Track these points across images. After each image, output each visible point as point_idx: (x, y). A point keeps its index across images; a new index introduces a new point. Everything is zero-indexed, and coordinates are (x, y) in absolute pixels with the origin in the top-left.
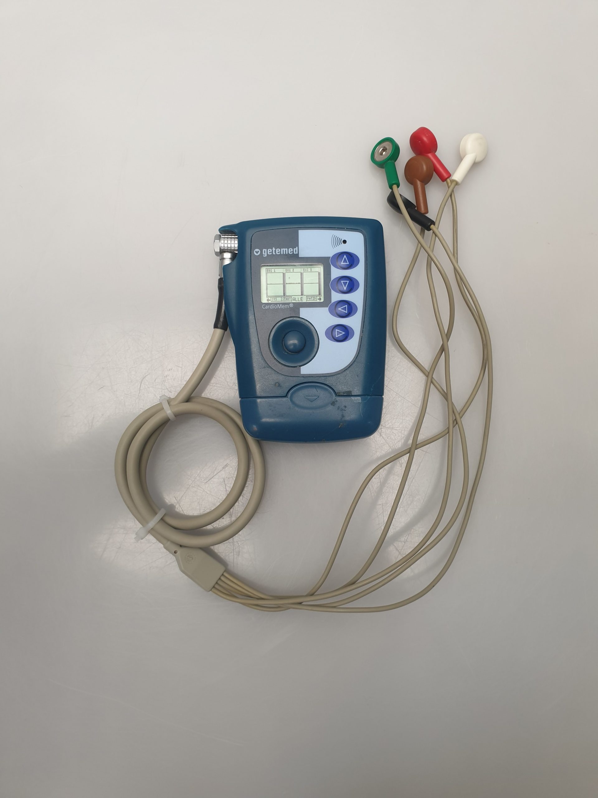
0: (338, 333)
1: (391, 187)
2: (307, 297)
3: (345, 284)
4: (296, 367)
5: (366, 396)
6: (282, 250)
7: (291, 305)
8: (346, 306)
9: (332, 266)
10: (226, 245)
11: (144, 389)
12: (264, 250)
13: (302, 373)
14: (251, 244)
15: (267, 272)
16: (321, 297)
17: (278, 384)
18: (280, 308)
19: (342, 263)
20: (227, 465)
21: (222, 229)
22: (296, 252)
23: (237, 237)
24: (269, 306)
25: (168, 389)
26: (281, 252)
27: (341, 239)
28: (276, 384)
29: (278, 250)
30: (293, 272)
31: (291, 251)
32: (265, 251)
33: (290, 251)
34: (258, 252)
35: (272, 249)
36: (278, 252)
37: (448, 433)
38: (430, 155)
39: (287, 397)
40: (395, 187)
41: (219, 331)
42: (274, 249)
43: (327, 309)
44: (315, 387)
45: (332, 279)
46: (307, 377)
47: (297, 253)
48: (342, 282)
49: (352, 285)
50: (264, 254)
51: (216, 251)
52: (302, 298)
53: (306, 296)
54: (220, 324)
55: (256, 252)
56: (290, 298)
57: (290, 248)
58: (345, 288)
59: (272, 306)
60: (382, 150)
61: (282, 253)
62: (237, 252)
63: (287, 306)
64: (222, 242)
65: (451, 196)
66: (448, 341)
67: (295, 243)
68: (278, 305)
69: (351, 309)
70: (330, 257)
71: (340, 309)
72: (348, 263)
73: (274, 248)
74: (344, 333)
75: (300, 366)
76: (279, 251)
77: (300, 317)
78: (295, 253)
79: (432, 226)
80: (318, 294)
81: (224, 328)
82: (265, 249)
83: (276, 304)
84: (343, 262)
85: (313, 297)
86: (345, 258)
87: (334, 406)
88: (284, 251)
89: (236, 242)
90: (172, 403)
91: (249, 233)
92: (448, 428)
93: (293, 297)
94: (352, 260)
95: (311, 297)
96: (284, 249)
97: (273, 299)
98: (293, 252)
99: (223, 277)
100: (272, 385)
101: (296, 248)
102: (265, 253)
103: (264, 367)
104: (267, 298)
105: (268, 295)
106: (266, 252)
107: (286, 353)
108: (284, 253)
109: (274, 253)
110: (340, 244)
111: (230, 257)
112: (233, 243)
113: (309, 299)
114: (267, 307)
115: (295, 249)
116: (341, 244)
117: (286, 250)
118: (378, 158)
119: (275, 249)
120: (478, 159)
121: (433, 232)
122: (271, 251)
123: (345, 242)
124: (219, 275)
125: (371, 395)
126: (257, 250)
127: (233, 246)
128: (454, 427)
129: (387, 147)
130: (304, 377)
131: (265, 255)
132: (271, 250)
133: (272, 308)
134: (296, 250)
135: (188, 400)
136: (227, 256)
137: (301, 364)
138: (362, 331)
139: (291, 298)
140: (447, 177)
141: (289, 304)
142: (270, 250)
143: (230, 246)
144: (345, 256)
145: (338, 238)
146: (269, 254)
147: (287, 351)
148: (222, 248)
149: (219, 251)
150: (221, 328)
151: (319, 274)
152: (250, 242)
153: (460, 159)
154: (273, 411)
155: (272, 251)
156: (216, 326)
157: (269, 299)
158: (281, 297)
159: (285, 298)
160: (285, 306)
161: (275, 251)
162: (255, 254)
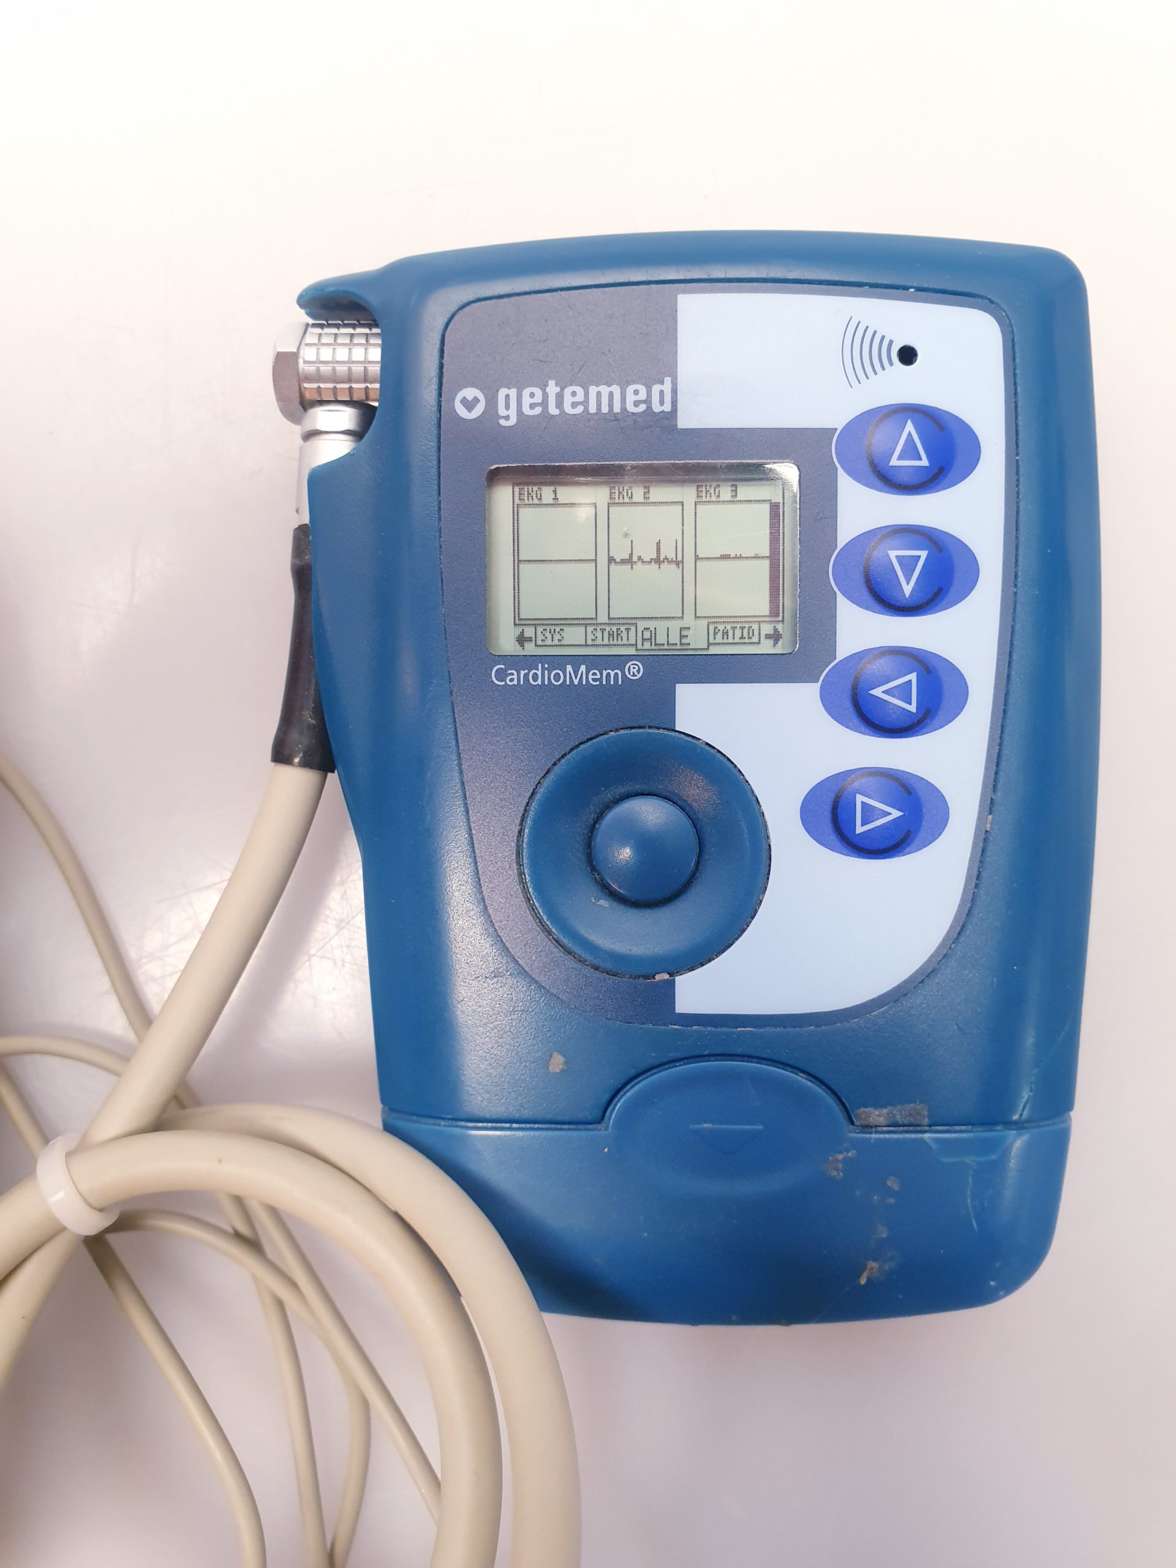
0: (869, 815)
2: (712, 628)
3: (907, 564)
4: (652, 976)
5: (1000, 1128)
6: (593, 390)
7: (635, 671)
8: (913, 675)
9: (841, 473)
10: (327, 371)
12: (503, 392)
13: (679, 1008)
14: (441, 365)
15: (517, 501)
16: (780, 627)
18: (576, 682)
19: (895, 461)
22: (662, 403)
23: (379, 330)
24: (522, 673)
26: (585, 403)
27: (891, 342)
28: (553, 1059)
29: (573, 396)
30: (646, 502)
31: (638, 398)
32: (507, 396)
33: (630, 398)
34: (476, 400)
35: (544, 387)
36: (574, 405)
39: (604, 1124)
41: (295, 777)
42: (552, 389)
43: (810, 692)
44: (744, 1078)
45: (843, 538)
46: (708, 1026)
47: (667, 407)
48: (893, 554)
49: (944, 573)
50: (502, 411)
51: (281, 397)
52: (684, 633)
53: (705, 622)
54: (300, 740)
55: (464, 401)
56: (628, 630)
57: (634, 382)
58: (907, 589)
59: (539, 673)
61: (593, 409)
62: (376, 404)
63: (612, 674)
64: (311, 353)
67: (659, 357)
68: (569, 668)
69: (935, 692)
70: (836, 429)
71: (877, 691)
72: (924, 462)
73: (552, 383)
74: (897, 813)
75: (676, 971)
76: (580, 397)
77: (676, 729)
78: (656, 408)
80: (766, 611)
81: (320, 763)
82: (509, 388)
83: (557, 662)
84: (901, 457)
85: (743, 628)
86: (910, 434)
88: (604, 396)
89: (375, 354)
93: (641, 625)
94: (945, 447)
95: (729, 627)
96: (605, 390)
97: (548, 634)
98: (648, 401)
99: (308, 523)
100: (533, 1058)
101: (662, 383)
102: (507, 407)
103: (496, 975)
104: (519, 630)
105: (521, 617)
106: (513, 405)
107: (603, 905)
108: (605, 409)
109: (553, 410)
110: (884, 369)
111: (346, 428)
112: (359, 361)
113: (720, 635)
114: (514, 678)
115: (656, 389)
116: (891, 363)
117: (611, 394)
119: (558, 389)
122: (538, 398)
123: (908, 355)
124: (295, 515)
126: (470, 393)
127: (358, 371)
130: (690, 1026)
131: (507, 418)
132: (538, 392)
133: (539, 682)
134: (662, 392)
136: (336, 420)
138: (989, 805)
139: (633, 628)
141: (619, 661)
142: (531, 396)
143: (345, 374)
144: (910, 427)
145: (875, 332)
146: (527, 410)
148: (307, 384)
149: (293, 397)
150: (306, 764)
151: (775, 509)
152: (437, 353)
155: (545, 396)
156: (281, 755)
157: (526, 635)
158: (586, 625)
159: (603, 630)
160: (605, 673)
161: (560, 398)
162: (462, 411)
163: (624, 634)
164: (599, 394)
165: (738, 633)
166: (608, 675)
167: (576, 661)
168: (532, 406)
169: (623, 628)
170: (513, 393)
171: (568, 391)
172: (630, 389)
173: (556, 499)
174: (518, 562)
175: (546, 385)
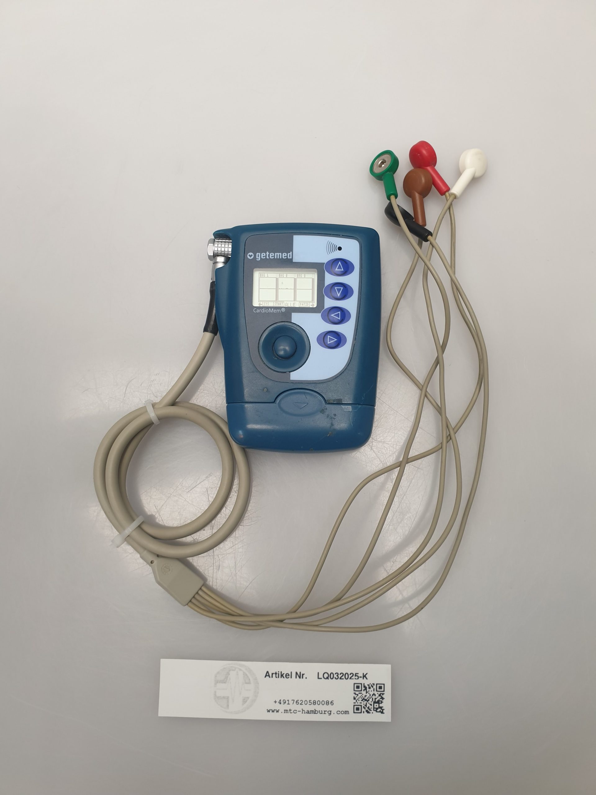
0: (331, 340)
1: (389, 198)
2: (300, 302)
3: (339, 290)
4: (286, 372)
5: (357, 405)
6: (276, 254)
7: (283, 310)
8: (340, 312)
9: (326, 272)
10: (219, 249)
11: (129, 393)
12: (257, 254)
13: (291, 379)
14: (245, 248)
15: (260, 276)
16: (314, 302)
17: (266, 389)
18: (271, 312)
19: (336, 270)
20: (211, 474)
21: (216, 233)
23: (231, 241)
24: (260, 310)
25: (154, 394)
27: (336, 246)
28: (264, 389)
30: (287, 277)
31: (285, 256)
32: (258, 255)
33: (283, 255)
34: (252, 255)
35: (266, 253)
36: (272, 257)
37: (441, 448)
38: (429, 168)
39: (275, 403)
40: (392, 197)
41: (208, 335)
42: (268, 253)
43: (320, 315)
44: (304, 393)
45: (326, 285)
46: (296, 383)
47: (291, 258)
48: (336, 288)
49: (346, 292)
50: (257, 257)
51: (209, 255)
52: (294, 303)
53: (298, 302)
54: (210, 328)
55: (249, 255)
57: (284, 253)
58: (339, 295)
59: (263, 310)
60: (382, 162)
61: (276, 258)
62: (230, 256)
64: (216, 245)
65: (449, 208)
66: (443, 354)
67: (289, 248)
68: (270, 309)
69: (344, 316)
70: (325, 263)
71: (332, 315)
72: (343, 270)
73: (267, 252)
74: (336, 340)
75: (290, 372)
76: (273, 255)
77: (292, 322)
78: (289, 258)
79: (429, 237)
80: (311, 300)
81: (215, 331)
83: (268, 308)
84: (338, 269)
86: (340, 264)
87: (323, 413)
88: (278, 255)
89: (230, 246)
90: (156, 406)
91: (244, 237)
92: (442, 443)
93: (285, 302)
94: (347, 267)
95: (303, 302)
96: (278, 254)
97: (265, 304)
98: (287, 256)
99: (215, 280)
100: (260, 390)
101: (290, 253)
102: (258, 257)
103: (253, 372)
104: (259, 303)
105: (260, 300)
106: (260, 256)
107: (276, 359)
108: (278, 258)
109: (268, 258)
110: (335, 251)
111: (223, 261)
112: (227, 247)
113: (301, 304)
114: (258, 311)
115: (289, 254)
116: (336, 250)
117: (279, 255)
118: (377, 170)
120: (478, 174)
121: (431, 243)
122: (265, 255)
123: (340, 249)
124: (211, 279)
125: (362, 404)
126: (251, 254)
127: (226, 250)
128: (447, 442)
129: (386, 160)
130: (293, 383)
131: (258, 259)
132: (265, 254)
133: (263, 312)
134: (290, 255)
135: (173, 404)
136: (221, 259)
137: (290, 370)
138: (355, 339)
140: (445, 190)
141: (281, 308)
142: (263, 255)
143: (224, 250)
144: (340, 263)
145: (333, 244)
146: (262, 257)
147: (277, 357)
148: (215, 252)
149: (212, 255)
150: (211, 332)
151: (313, 280)
152: (244, 246)
153: (459, 174)
154: (260, 416)
155: (266, 255)
156: (205, 330)
157: (261, 303)
158: (273, 302)
159: (277, 303)
160: (277, 310)
161: (269, 255)
162: (249, 257)
163: (282, 304)
164: (277, 255)
165: (305, 304)
166: (278, 311)
167: (271, 308)
168: (263, 257)
169: (281, 303)
170: (259, 254)
171: (271, 254)
172: (283, 254)
173: (268, 276)
174: (259, 289)
175: (266, 252)
